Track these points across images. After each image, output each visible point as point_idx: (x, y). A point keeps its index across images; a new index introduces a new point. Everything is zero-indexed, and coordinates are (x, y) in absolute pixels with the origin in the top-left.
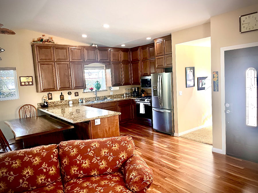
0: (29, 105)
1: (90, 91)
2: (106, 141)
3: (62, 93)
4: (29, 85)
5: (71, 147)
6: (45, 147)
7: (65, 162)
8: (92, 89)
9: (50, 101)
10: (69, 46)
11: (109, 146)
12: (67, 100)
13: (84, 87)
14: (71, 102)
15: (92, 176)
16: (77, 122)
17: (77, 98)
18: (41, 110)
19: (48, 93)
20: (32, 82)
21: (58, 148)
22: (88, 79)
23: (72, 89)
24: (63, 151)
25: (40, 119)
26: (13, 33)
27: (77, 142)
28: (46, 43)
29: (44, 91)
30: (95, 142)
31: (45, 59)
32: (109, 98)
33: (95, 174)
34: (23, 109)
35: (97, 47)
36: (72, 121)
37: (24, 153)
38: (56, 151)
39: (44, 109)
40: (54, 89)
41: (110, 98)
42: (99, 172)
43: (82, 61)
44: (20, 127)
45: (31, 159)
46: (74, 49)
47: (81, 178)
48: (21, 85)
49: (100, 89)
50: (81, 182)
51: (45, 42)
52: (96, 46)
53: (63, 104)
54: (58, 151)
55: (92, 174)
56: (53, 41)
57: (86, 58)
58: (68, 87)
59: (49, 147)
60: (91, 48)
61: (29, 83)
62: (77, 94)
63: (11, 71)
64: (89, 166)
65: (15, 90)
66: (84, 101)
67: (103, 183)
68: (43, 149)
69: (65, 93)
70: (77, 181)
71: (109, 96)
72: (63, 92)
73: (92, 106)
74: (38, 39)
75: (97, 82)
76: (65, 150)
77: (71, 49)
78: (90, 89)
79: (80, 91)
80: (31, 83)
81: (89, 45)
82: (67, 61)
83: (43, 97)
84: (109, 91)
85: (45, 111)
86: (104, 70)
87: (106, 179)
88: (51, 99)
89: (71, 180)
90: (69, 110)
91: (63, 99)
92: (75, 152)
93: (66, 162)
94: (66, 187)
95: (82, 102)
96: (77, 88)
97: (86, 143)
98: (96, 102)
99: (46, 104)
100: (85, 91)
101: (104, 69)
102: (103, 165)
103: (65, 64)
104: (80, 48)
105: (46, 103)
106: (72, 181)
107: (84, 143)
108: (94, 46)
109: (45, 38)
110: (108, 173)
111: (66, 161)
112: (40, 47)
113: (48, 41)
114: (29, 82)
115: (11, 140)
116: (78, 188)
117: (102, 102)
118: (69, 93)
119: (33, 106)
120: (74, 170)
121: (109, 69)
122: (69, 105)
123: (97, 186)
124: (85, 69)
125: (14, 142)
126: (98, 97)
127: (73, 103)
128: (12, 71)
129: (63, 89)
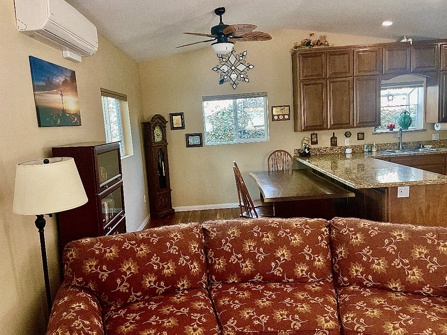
0: (283, 151)
1: (388, 130)
2: (424, 233)
3: (334, 134)
4: (284, 119)
5: (353, 229)
6: (309, 220)
7: (341, 253)
8: (392, 127)
9: (313, 146)
10: (355, 47)
11: (430, 242)
12: (341, 147)
13: (376, 123)
14: (349, 151)
15: (390, 290)
16: (362, 187)
17: (361, 143)
18: (300, 160)
19: (312, 132)
20: (289, 115)
21: (330, 227)
22: (385, 109)
23: (353, 127)
24: (338, 233)
25: (296, 174)
26: (268, 38)
27: (365, 223)
28: (316, 47)
29: (306, 129)
30: (401, 229)
31: (311, 76)
32: (428, 147)
33: (396, 288)
34: (273, 156)
35: (411, 43)
36: (352, 185)
37: (278, 224)
38: (326, 230)
39: (304, 160)
40: (322, 127)
41: (431, 146)
42: (404, 286)
43: (377, 73)
44: (270, 184)
45: (288, 235)
46: (364, 51)
47: (368, 288)
48: (273, 120)
49: (410, 128)
50: (368, 294)
51: (313, 46)
52: (410, 40)
53: (335, 153)
54: (330, 232)
55: (391, 286)
56: (326, 43)
57: (386, 68)
58: (347, 124)
59: (315, 223)
60: (398, 47)
61: (284, 117)
62: (361, 137)
63: (260, 98)
64: (385, 271)
65: (264, 128)
66: (374, 150)
67: (412, 309)
68: (307, 223)
69: (340, 134)
70: (362, 290)
71: (429, 143)
72: (335, 131)
73: (389, 159)
74: (302, 42)
75: (405, 113)
76: (341, 232)
77: (359, 52)
78: (388, 127)
79: (368, 131)
80: (286, 117)
81: (394, 41)
82: (348, 75)
83: (304, 139)
84: (430, 131)
85: (306, 162)
86: (421, 90)
87: (419, 304)
88: (316, 143)
89: (349, 285)
90: (346, 164)
91: (336, 145)
92: (359, 240)
93: (343, 253)
94: (340, 295)
95: (371, 152)
96: (362, 124)
97: (380, 228)
98: (398, 153)
99: (307, 152)
100: (378, 131)
101: (422, 86)
102: (415, 275)
103: (344, 81)
104: (376, 49)
105: (308, 150)
106: (351, 288)
107: (377, 226)
108: (405, 40)
109: (313, 39)
110: (426, 293)
111: (341, 251)
112: (305, 56)
113: (318, 43)
114: (284, 115)
115: (256, 201)
116: (364, 303)
117: (412, 153)
118: (347, 135)
119: (288, 154)
120: (356, 270)
121: (434, 85)
122: (345, 154)
123: (401, 311)
124: (382, 88)
125: (261, 205)
126: (405, 143)
127: (353, 153)
128: (262, 98)
129: (337, 126)
